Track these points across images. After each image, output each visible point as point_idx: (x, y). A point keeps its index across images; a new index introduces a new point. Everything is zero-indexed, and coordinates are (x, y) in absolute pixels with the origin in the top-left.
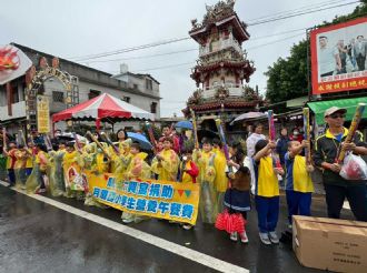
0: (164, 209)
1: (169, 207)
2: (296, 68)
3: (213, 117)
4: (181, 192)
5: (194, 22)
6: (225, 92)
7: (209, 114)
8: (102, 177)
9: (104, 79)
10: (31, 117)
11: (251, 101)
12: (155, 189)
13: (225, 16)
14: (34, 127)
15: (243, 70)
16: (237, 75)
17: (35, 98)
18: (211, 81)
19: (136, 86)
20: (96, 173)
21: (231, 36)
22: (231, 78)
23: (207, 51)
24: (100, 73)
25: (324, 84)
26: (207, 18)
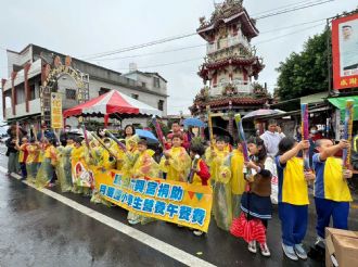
0: (172, 211)
1: (178, 210)
2: (312, 63)
3: (220, 114)
4: (191, 194)
5: (201, 20)
6: (233, 89)
7: (216, 112)
8: (108, 173)
9: (114, 78)
10: (46, 113)
11: (260, 99)
12: (164, 189)
13: (233, 12)
14: (48, 123)
15: (251, 67)
16: (245, 72)
17: (49, 95)
18: (219, 78)
19: (144, 84)
20: (103, 170)
21: (240, 32)
22: (239, 75)
23: (214, 48)
24: (110, 71)
25: (347, 78)
26: (215, 15)
